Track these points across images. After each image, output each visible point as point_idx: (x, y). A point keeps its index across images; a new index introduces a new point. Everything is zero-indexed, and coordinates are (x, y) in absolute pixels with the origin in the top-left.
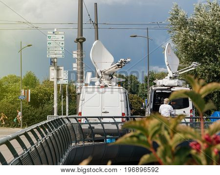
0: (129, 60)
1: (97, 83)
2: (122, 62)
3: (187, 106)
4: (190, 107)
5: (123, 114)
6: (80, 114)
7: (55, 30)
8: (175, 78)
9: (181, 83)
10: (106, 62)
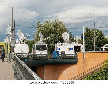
0: (29, 36)
1: (19, 43)
2: (27, 36)
3: (46, 49)
4: (47, 50)
5: (28, 52)
6: (15, 52)
7: (8, 25)
8: (42, 41)
9: (44, 43)
10: (22, 36)
